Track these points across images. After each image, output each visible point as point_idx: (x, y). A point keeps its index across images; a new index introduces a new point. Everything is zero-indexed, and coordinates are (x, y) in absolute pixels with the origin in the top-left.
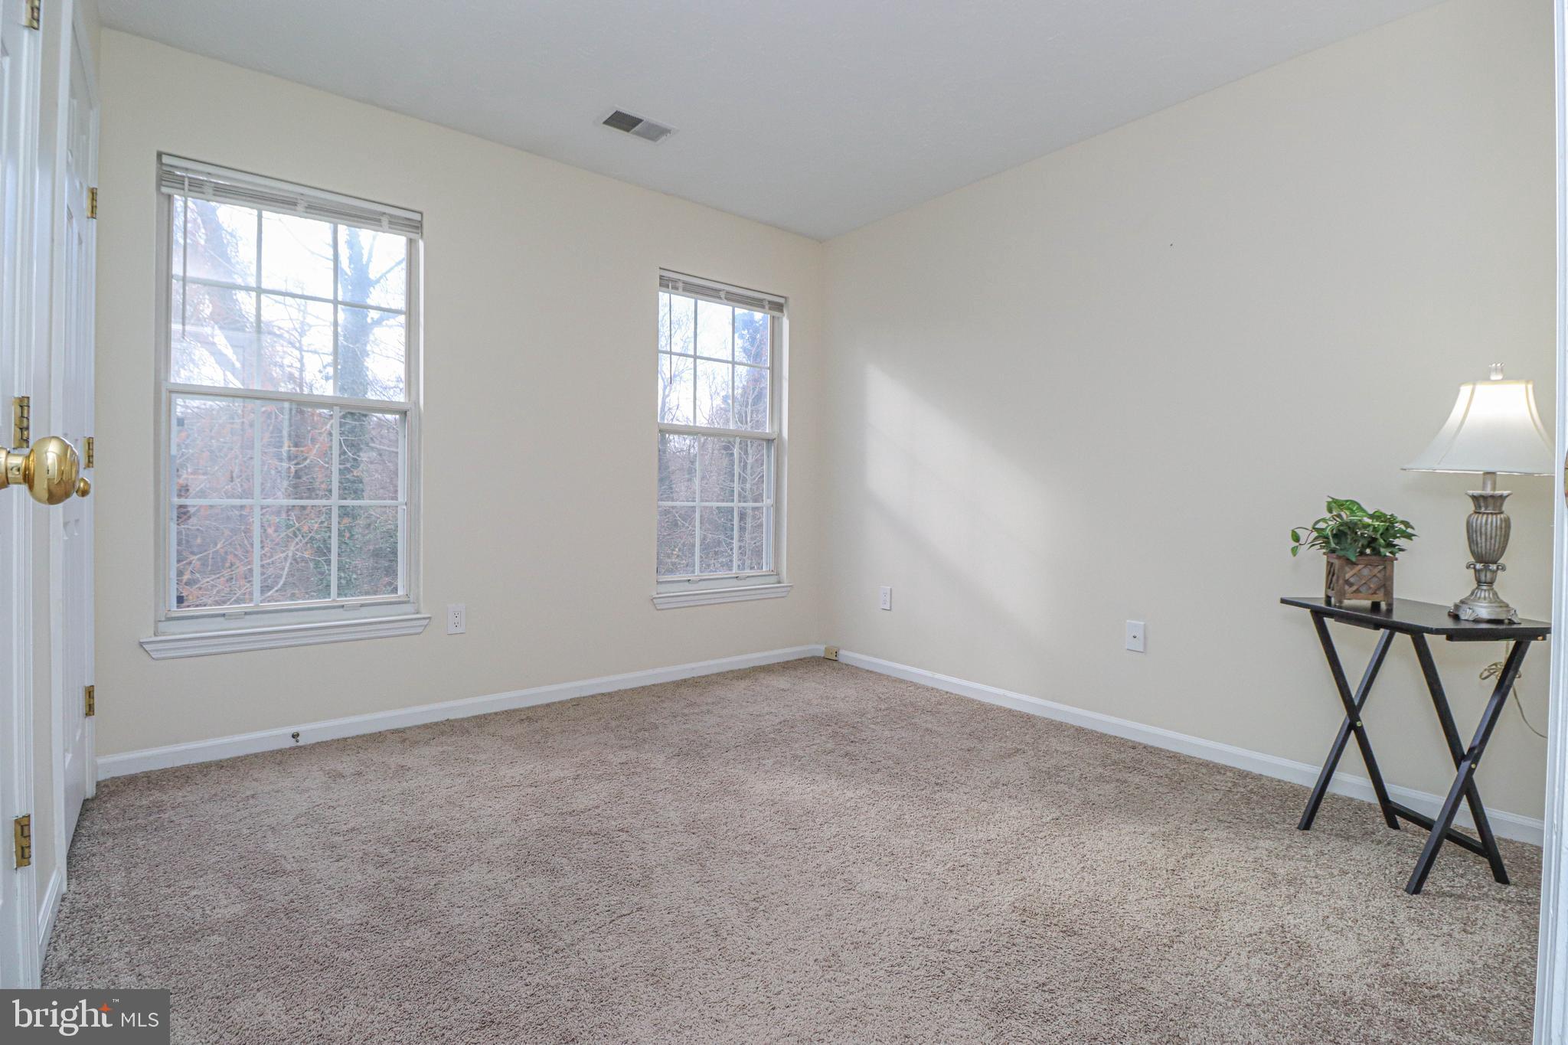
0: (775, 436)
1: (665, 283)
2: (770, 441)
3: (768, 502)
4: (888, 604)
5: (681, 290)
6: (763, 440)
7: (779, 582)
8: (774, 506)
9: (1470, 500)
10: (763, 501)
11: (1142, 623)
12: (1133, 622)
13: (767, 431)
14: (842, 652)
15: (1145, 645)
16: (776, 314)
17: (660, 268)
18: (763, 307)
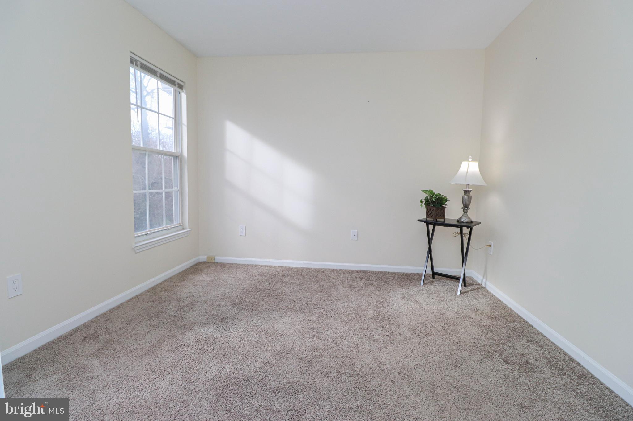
0: (179, 154)
1: (132, 61)
2: (177, 157)
3: (175, 188)
4: (244, 232)
5: (139, 67)
6: (173, 156)
7: (183, 229)
8: (180, 191)
9: (463, 192)
10: (172, 188)
11: (357, 230)
12: (354, 230)
13: (174, 152)
14: (216, 258)
15: (357, 238)
16: (179, 90)
17: (131, 52)
18: (175, 85)
